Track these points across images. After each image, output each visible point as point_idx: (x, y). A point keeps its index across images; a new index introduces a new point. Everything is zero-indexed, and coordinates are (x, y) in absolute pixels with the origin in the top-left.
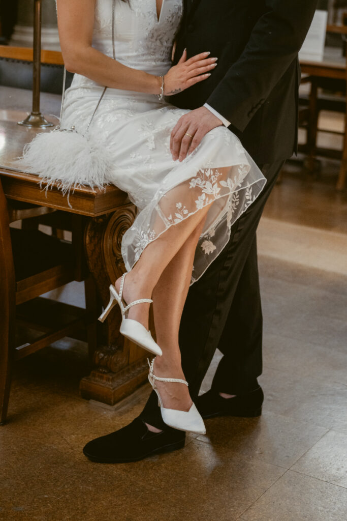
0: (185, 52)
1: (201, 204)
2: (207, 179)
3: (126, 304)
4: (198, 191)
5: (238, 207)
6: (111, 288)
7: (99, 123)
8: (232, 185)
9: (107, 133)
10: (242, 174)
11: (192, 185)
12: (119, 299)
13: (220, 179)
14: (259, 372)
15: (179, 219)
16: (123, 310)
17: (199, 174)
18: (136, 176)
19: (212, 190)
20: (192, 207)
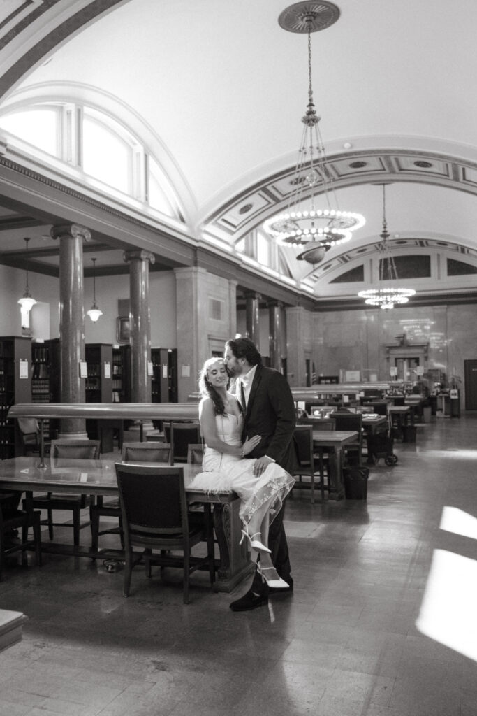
0: (247, 437)
1: (273, 493)
2: (273, 483)
3: (250, 536)
4: (271, 488)
5: (284, 493)
6: (242, 531)
7: (224, 467)
8: (282, 484)
9: (227, 471)
10: (286, 479)
11: (268, 486)
12: (247, 534)
13: (278, 482)
14: (290, 571)
15: (266, 500)
16: (250, 538)
17: (270, 482)
18: (244, 486)
19: (276, 487)
20: (269, 494)
